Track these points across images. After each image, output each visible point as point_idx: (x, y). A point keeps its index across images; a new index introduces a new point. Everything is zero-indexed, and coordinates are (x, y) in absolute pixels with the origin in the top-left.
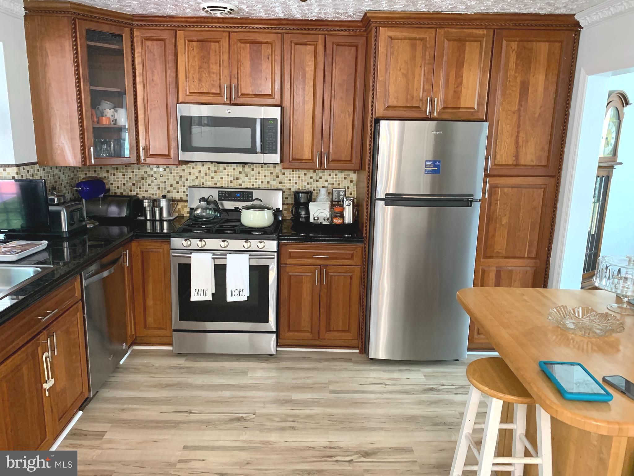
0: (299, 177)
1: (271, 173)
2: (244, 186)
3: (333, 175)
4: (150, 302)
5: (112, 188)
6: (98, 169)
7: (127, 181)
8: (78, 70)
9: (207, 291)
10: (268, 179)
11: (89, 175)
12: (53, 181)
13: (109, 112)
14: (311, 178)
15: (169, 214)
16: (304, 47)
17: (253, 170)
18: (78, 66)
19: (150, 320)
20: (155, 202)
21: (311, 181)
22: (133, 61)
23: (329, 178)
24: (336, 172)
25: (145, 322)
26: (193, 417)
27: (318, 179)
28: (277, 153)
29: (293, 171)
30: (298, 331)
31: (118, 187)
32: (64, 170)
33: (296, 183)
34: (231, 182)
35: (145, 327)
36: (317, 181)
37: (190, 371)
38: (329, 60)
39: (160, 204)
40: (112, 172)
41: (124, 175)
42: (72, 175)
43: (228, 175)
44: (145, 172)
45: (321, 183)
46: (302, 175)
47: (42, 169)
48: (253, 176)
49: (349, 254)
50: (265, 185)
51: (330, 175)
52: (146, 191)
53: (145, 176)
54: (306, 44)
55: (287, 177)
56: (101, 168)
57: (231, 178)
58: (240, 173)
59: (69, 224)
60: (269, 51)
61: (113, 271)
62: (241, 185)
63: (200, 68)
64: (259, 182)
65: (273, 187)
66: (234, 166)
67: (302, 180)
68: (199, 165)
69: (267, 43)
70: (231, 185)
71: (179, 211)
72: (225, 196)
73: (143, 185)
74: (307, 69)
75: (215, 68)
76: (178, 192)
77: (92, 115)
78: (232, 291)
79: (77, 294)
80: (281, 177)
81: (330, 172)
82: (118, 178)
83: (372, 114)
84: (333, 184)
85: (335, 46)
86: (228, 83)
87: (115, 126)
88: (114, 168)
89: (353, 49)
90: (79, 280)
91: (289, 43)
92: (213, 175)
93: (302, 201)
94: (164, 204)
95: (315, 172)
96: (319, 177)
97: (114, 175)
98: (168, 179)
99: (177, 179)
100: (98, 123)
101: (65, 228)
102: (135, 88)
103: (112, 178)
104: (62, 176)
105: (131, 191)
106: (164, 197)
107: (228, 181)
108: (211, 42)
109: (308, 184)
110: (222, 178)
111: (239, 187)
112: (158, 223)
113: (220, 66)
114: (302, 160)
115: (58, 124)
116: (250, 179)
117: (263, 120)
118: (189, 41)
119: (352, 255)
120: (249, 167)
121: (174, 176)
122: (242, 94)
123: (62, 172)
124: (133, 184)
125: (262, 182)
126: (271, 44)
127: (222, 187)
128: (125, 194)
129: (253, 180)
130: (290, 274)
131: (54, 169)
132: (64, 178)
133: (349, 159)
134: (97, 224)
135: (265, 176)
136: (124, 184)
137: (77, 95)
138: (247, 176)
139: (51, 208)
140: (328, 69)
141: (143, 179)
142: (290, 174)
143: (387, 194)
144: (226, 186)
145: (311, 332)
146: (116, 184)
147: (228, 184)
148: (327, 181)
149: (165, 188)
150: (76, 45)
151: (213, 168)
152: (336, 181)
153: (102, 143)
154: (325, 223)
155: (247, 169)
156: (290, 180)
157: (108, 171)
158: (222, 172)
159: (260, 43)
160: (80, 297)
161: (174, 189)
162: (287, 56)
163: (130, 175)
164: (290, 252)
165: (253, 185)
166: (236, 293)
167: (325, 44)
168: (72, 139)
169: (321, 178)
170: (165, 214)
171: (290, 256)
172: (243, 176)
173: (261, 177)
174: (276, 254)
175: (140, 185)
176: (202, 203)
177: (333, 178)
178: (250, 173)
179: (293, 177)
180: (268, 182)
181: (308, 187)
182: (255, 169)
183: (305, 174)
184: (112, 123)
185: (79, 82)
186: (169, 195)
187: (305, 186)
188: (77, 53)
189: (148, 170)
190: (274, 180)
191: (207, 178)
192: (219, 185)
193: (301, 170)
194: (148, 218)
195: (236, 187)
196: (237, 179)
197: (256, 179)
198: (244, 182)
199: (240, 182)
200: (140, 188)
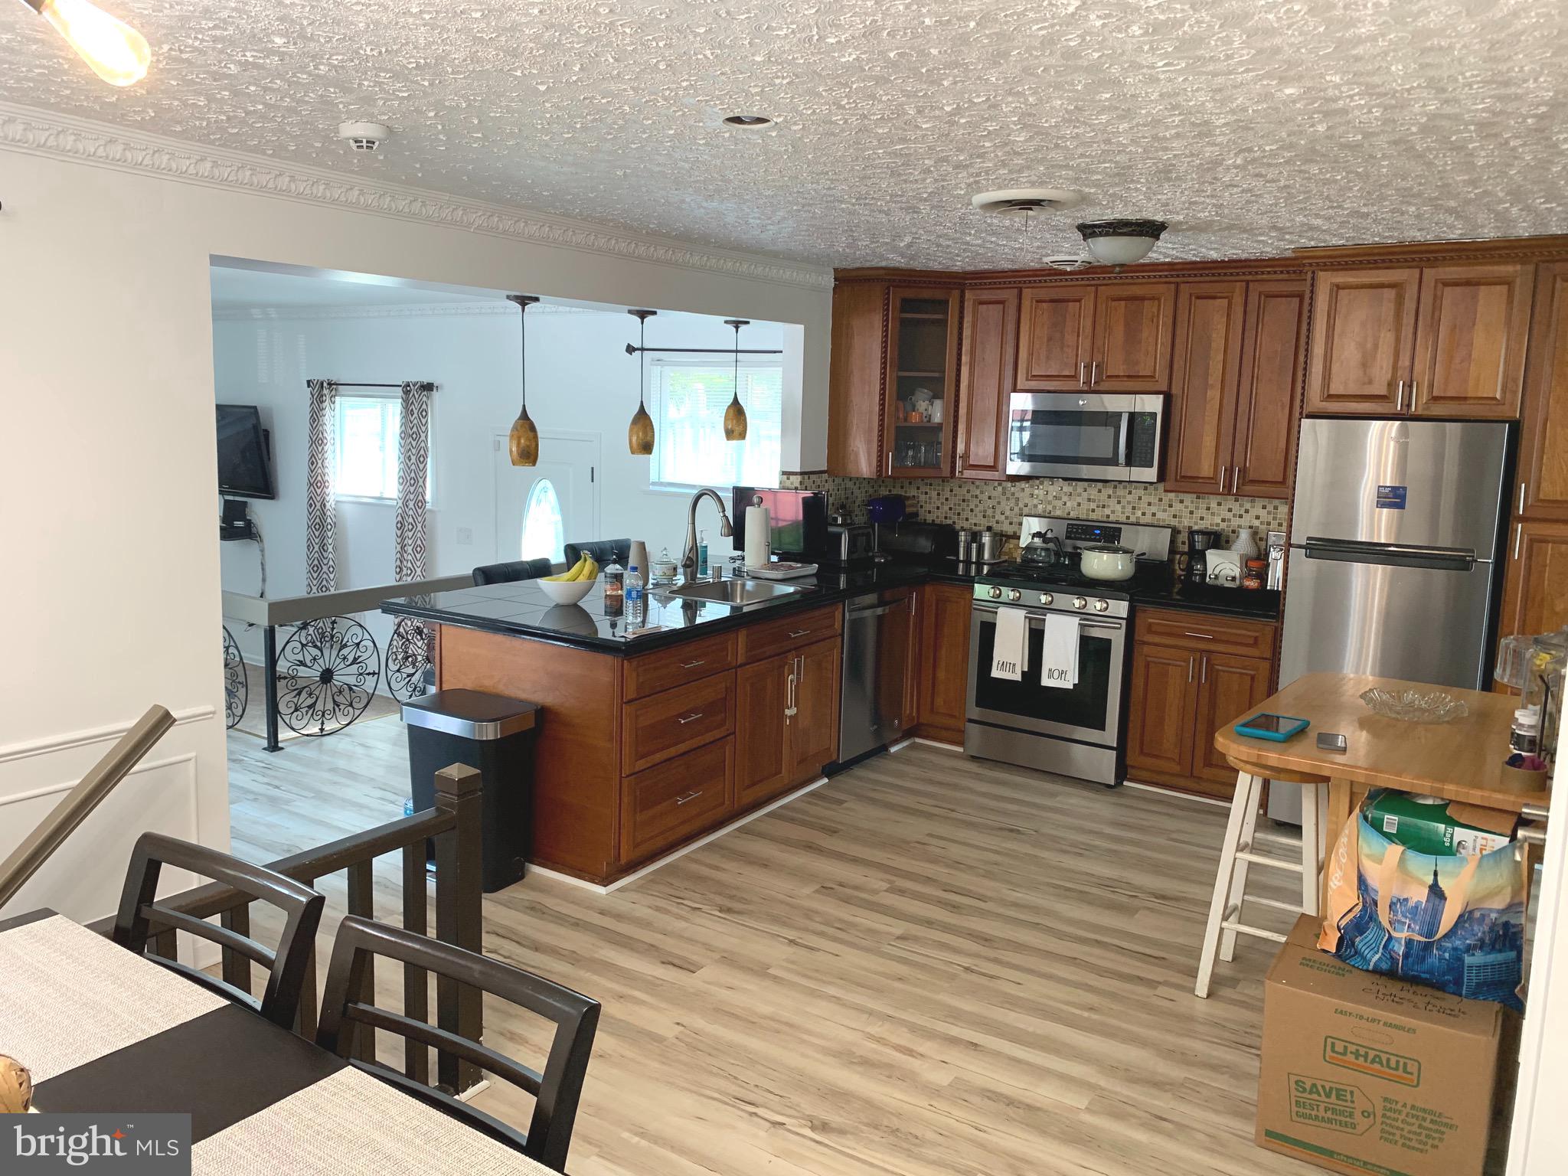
0: (1208, 509)
1: (1161, 500)
2: (1112, 518)
3: (1270, 508)
4: (941, 675)
5: (921, 512)
6: (906, 484)
7: (942, 504)
8: (885, 352)
9: (1014, 665)
10: (1153, 509)
11: (895, 492)
12: (843, 496)
13: (922, 405)
14: (1230, 510)
15: (993, 555)
16: (1211, 301)
17: (1130, 493)
18: (886, 347)
19: (939, 701)
20: (975, 537)
21: (1229, 515)
22: (960, 334)
23: (1263, 513)
24: (1276, 502)
25: (932, 703)
26: (954, 815)
27: (1242, 512)
28: (1151, 466)
29: (1198, 498)
30: (1156, 757)
31: (930, 512)
32: (860, 483)
33: (1202, 519)
34: (1093, 511)
35: (932, 710)
36: (1241, 516)
37: (977, 777)
38: (1252, 319)
39: (981, 539)
40: (923, 489)
41: (939, 494)
42: (871, 491)
43: (1089, 500)
44: (968, 491)
45: (1247, 520)
46: (1214, 505)
47: (831, 479)
48: (1129, 503)
49: (1249, 636)
50: (1148, 519)
51: (1264, 507)
52: (967, 519)
53: (968, 496)
54: (1214, 298)
55: (1187, 507)
56: (910, 483)
57: (1093, 506)
58: (1109, 497)
59: (850, 552)
60: (1155, 310)
61: (887, 611)
62: (1108, 516)
63: (1050, 339)
64: (1139, 513)
65: (1161, 524)
66: (1100, 485)
67: (1213, 514)
68: (1047, 482)
69: (1153, 299)
70: (1093, 516)
71: (1010, 553)
72: (1077, 532)
73: (963, 510)
74: (1214, 335)
75: (1070, 339)
76: (1011, 523)
77: (897, 409)
78: (1050, 670)
79: (837, 625)
80: (1177, 506)
81: (1266, 502)
82: (930, 498)
83: (1302, 407)
84: (1269, 524)
85: (1263, 297)
86: (1088, 360)
87: (928, 425)
88: (926, 484)
89: (1297, 300)
90: (841, 610)
91: (1188, 296)
92: (1065, 498)
93: (1199, 546)
94: (986, 539)
95: (1236, 500)
96: (1243, 509)
97: (926, 493)
98: (999, 503)
99: (1012, 503)
100: (906, 420)
101: (844, 556)
102: (959, 371)
103: (923, 497)
104: (857, 492)
105: (946, 518)
106: (989, 529)
107: (1088, 510)
108: (1068, 301)
109: (1223, 520)
110: (1079, 504)
111: (1105, 519)
112: (973, 566)
113: (1078, 336)
114: (1198, 478)
115: (855, 422)
116: (1123, 507)
117: (1132, 416)
118: (1037, 301)
119: (1256, 638)
120: (1125, 488)
121: (1008, 499)
122: (1108, 377)
123: (857, 485)
124: (950, 509)
125: (1144, 514)
126: (1159, 299)
127: (1078, 519)
128: (938, 521)
129: (1129, 509)
130: (1149, 659)
131: (847, 481)
132: (860, 496)
133: (1281, 480)
134: (890, 558)
135: (1150, 504)
136: (938, 508)
137: (881, 384)
138: (1119, 502)
139: (831, 529)
140: (1250, 334)
141: (964, 501)
142: (1192, 502)
143: (1309, 538)
144: (1085, 517)
145: (1179, 763)
146: (928, 507)
147: (1088, 515)
148: (1258, 518)
149: (994, 517)
150: (887, 320)
151: (1067, 488)
152: (1274, 519)
153: (909, 448)
154: (1228, 585)
155: (1120, 492)
156: (1191, 513)
157: (918, 488)
158: (1079, 495)
159: (1143, 299)
160: (840, 631)
161: (1007, 518)
162: (1183, 317)
163: (948, 494)
164: (1150, 625)
165: (1128, 518)
166: (1056, 674)
167: (1247, 296)
168: (869, 442)
169: (1247, 511)
170: (986, 556)
171: (1150, 629)
172: (1113, 502)
173: (1143, 504)
174: (1124, 622)
175: (959, 509)
176: (1036, 540)
177: (1269, 513)
178: (1124, 497)
179: (1197, 508)
180: (1154, 515)
181: (1223, 525)
182: (1134, 491)
183: (1219, 504)
184: (925, 420)
185: (885, 368)
186: (997, 528)
187: (1218, 525)
188: (887, 331)
189: (972, 488)
190: (1165, 511)
191: (1059, 503)
192: (1073, 515)
193: (1211, 496)
194: (961, 558)
195: (1100, 519)
196: (1104, 507)
197: (1134, 508)
198: (1113, 512)
199: (1107, 511)
200: (959, 514)
